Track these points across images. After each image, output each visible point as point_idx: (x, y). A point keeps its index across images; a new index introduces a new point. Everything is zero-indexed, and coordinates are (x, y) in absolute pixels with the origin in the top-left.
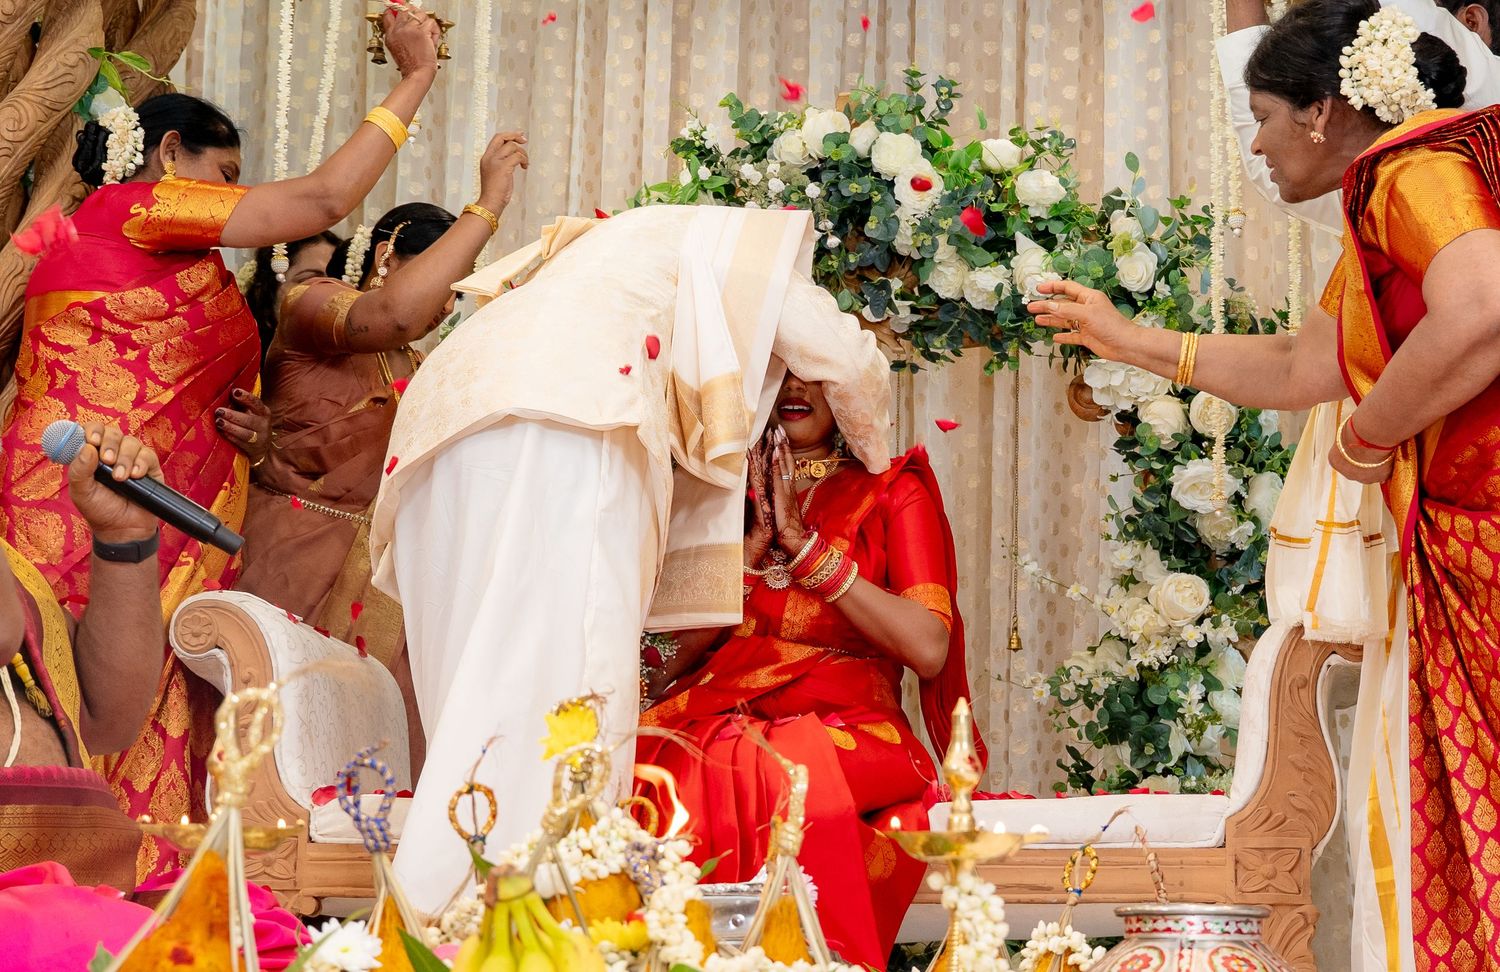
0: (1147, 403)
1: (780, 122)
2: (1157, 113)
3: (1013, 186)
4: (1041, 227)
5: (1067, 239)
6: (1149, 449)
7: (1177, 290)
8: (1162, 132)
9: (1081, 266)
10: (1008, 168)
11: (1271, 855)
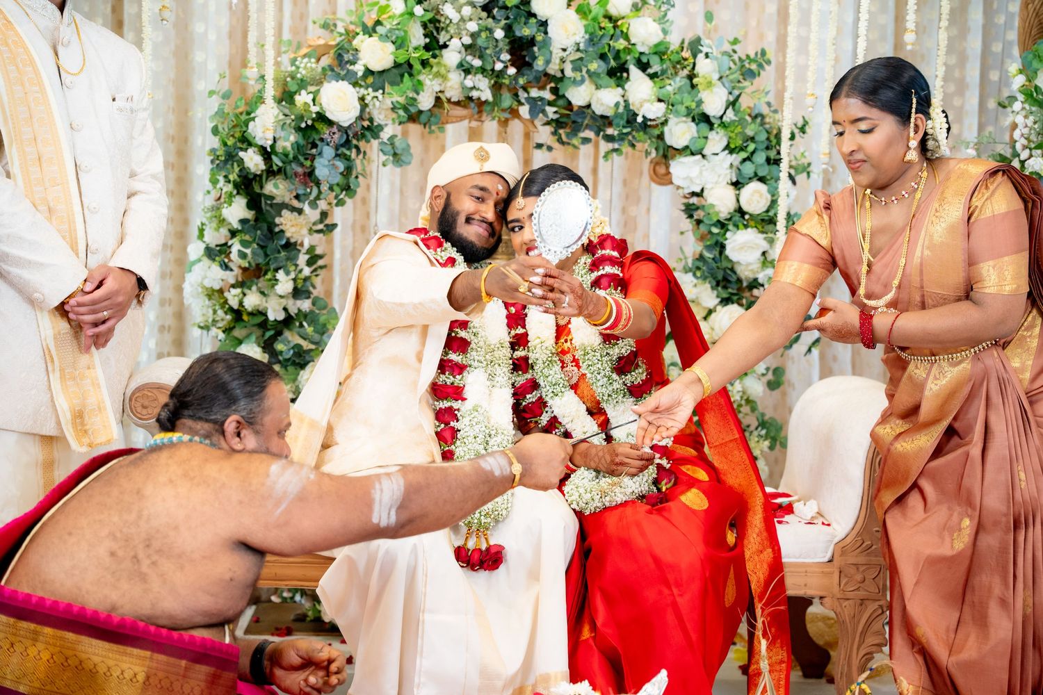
0: (712, 188)
3: (628, 29)
4: (644, 60)
5: (664, 72)
6: (711, 219)
7: (739, 115)
9: (678, 97)
10: (623, 14)
11: (862, 569)
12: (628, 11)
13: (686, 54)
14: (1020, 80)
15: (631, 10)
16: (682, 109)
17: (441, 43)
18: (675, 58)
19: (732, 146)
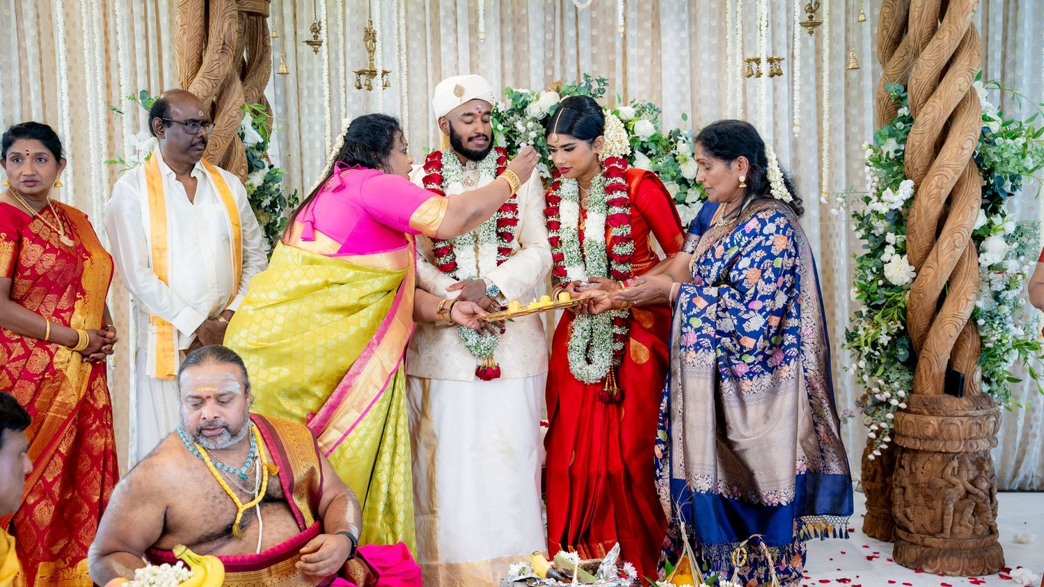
1: (529, 97)
2: (685, 71)
3: (633, 128)
4: (646, 146)
5: (658, 153)
8: (688, 80)
9: (665, 169)
10: (629, 119)
12: (633, 116)
13: (672, 140)
14: (869, 152)
15: (636, 115)
16: (668, 176)
17: (516, 144)
18: (665, 143)
19: (703, 198)
